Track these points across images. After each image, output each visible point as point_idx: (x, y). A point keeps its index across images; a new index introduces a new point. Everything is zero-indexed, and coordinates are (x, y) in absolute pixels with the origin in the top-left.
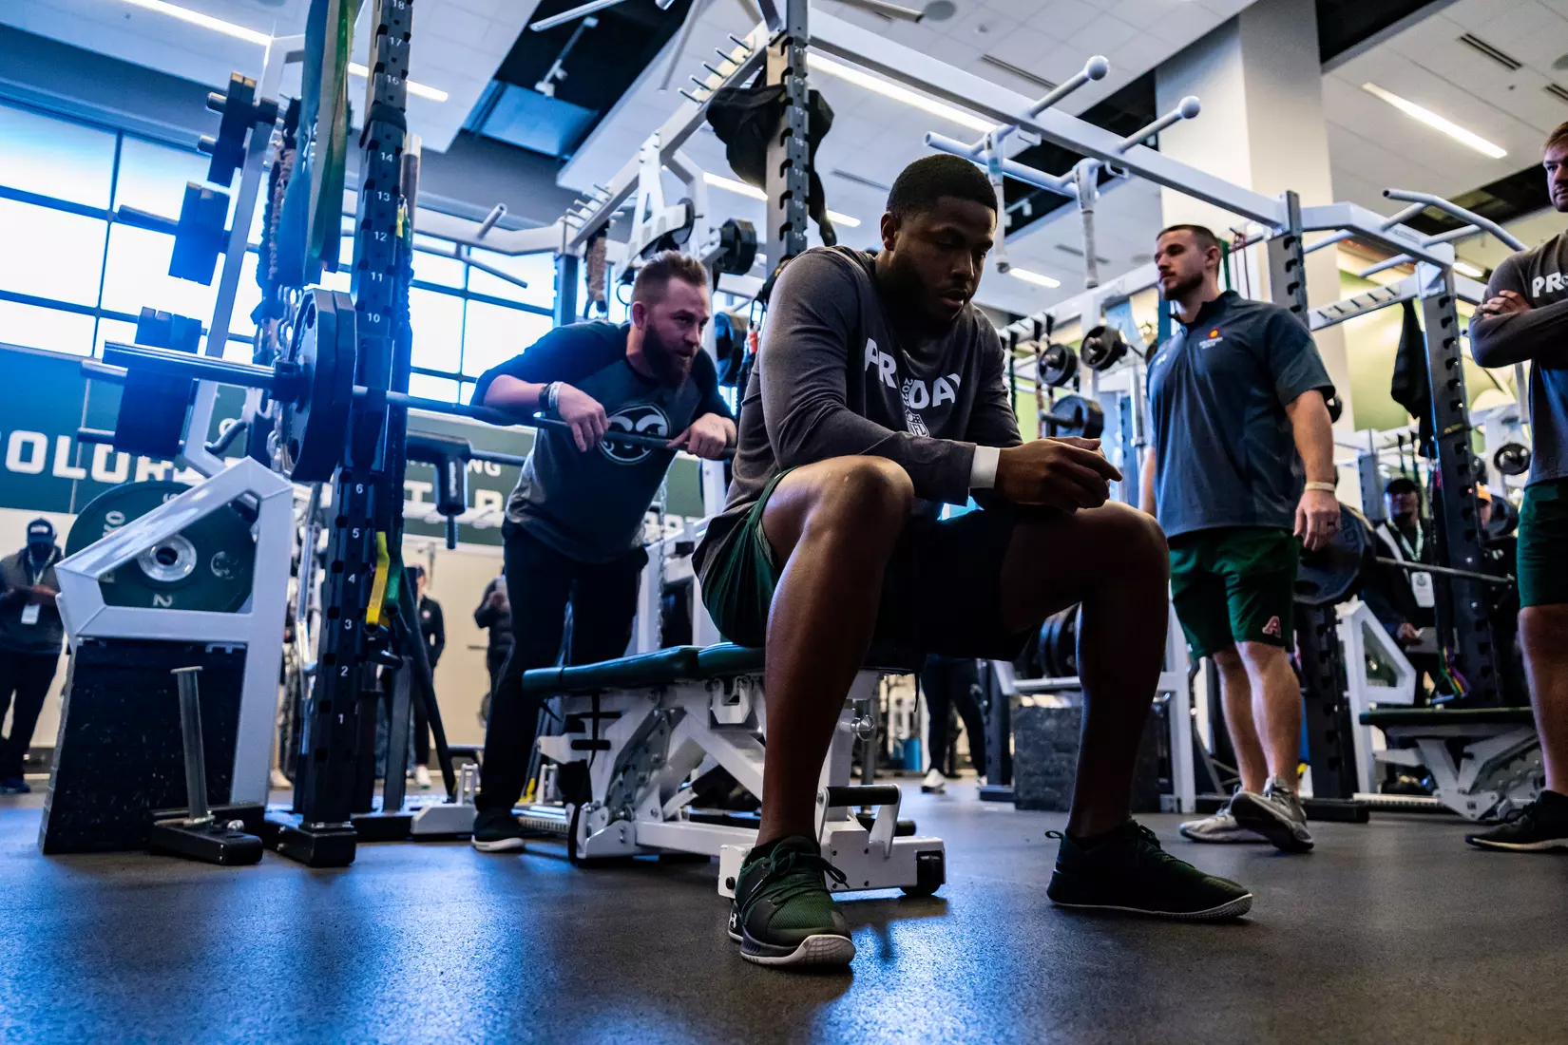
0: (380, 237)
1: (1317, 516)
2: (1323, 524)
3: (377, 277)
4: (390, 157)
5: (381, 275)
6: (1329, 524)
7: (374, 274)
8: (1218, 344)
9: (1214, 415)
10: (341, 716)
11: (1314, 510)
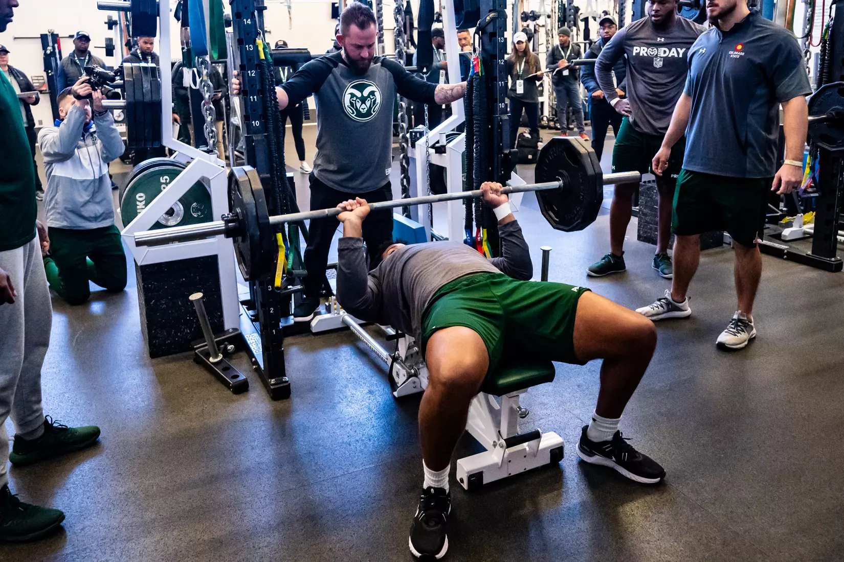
0: (251, 73)
1: (788, 183)
2: (790, 187)
3: (254, 99)
4: (249, 22)
5: (255, 97)
6: (793, 188)
7: (251, 97)
8: (741, 56)
9: (730, 103)
10: (274, 331)
11: (787, 180)
